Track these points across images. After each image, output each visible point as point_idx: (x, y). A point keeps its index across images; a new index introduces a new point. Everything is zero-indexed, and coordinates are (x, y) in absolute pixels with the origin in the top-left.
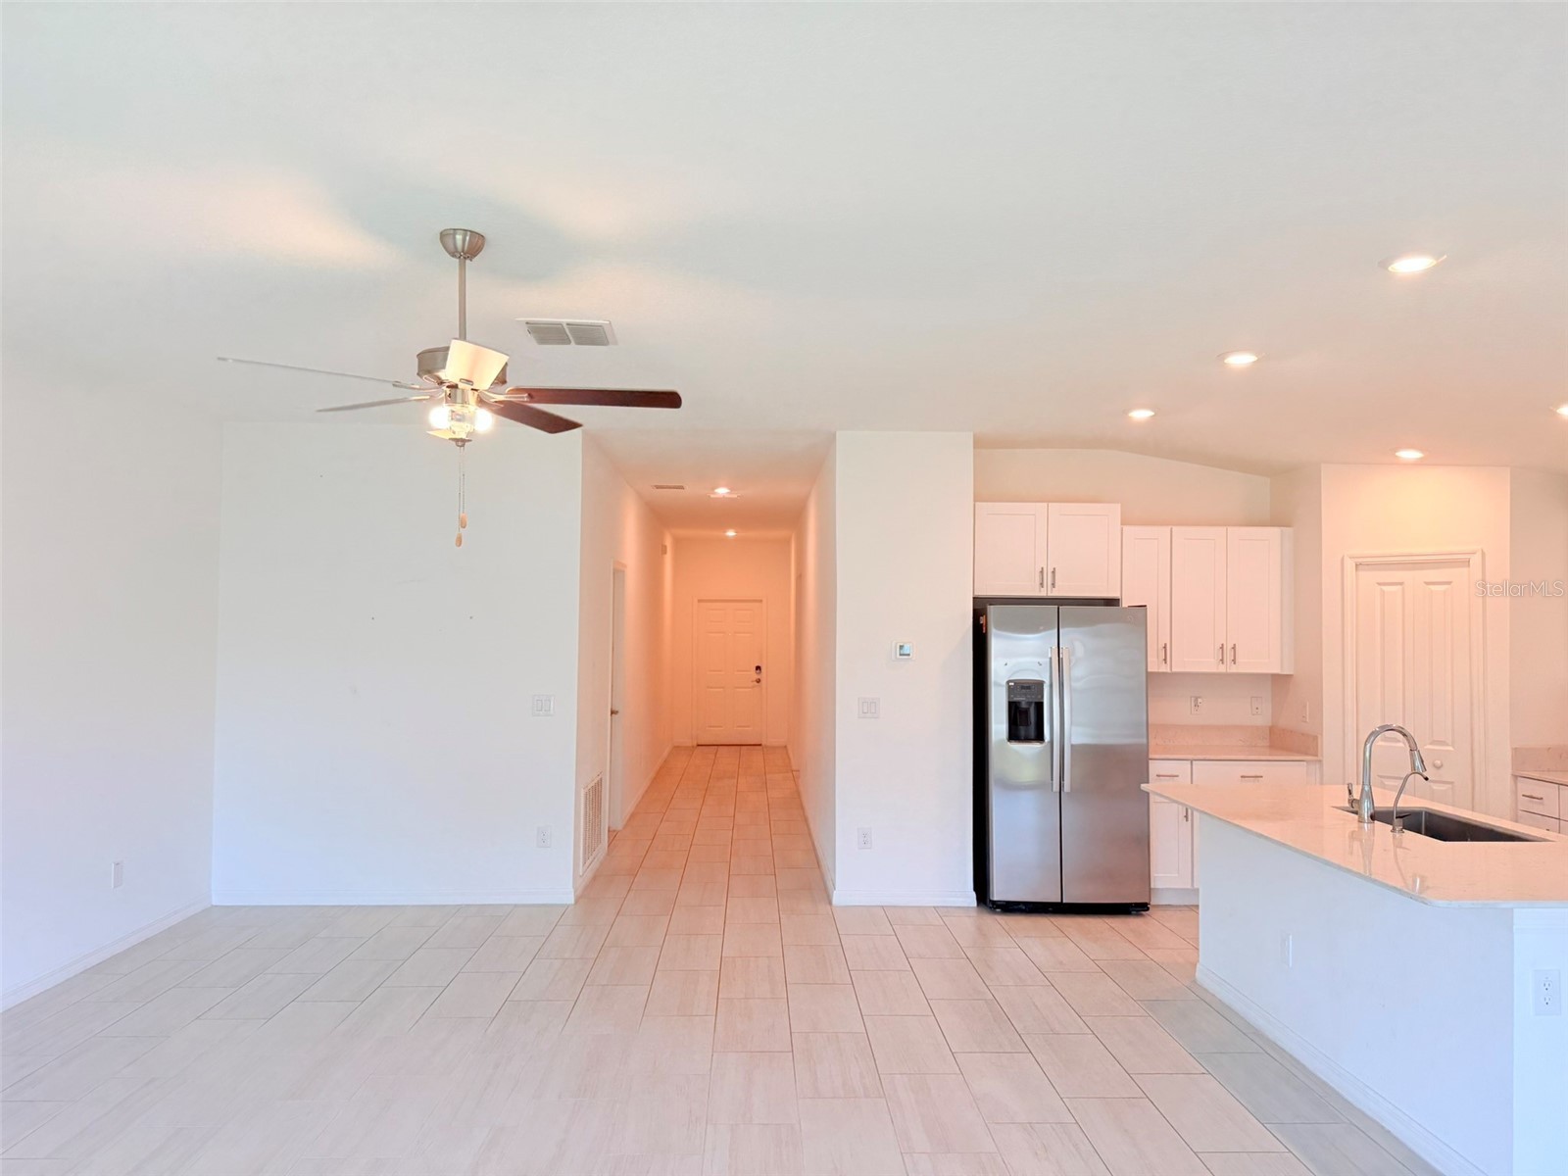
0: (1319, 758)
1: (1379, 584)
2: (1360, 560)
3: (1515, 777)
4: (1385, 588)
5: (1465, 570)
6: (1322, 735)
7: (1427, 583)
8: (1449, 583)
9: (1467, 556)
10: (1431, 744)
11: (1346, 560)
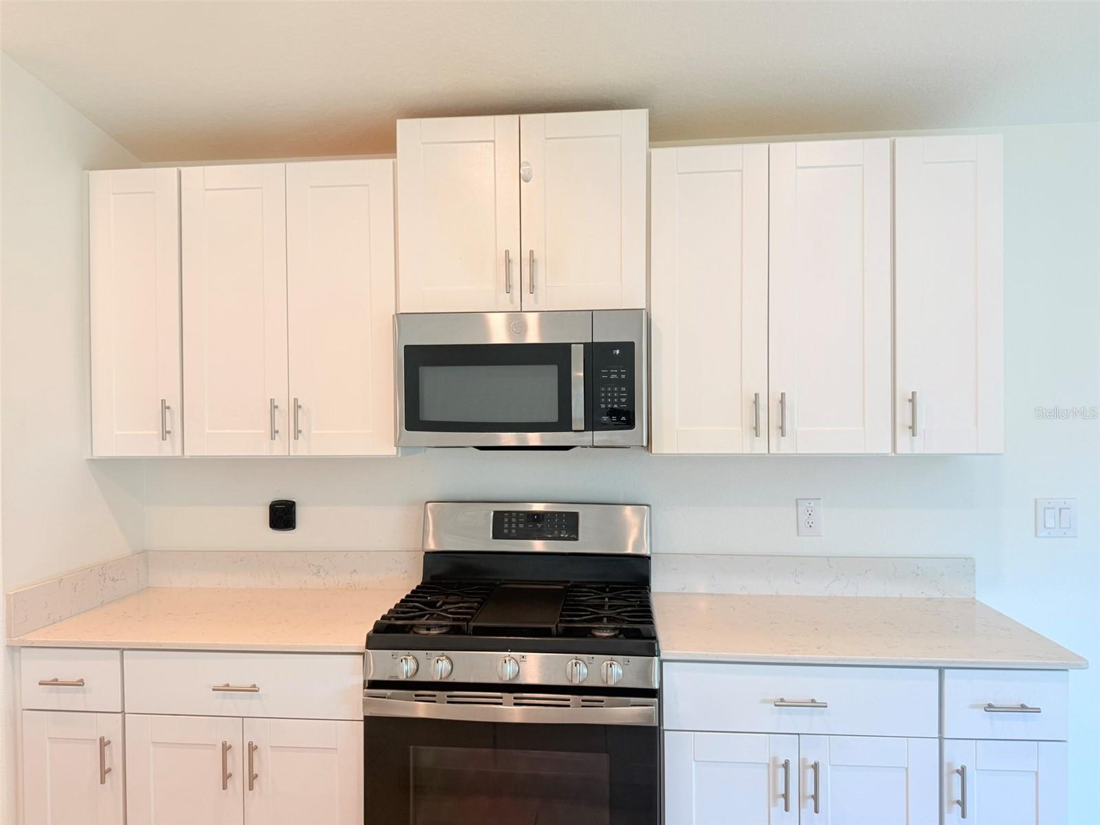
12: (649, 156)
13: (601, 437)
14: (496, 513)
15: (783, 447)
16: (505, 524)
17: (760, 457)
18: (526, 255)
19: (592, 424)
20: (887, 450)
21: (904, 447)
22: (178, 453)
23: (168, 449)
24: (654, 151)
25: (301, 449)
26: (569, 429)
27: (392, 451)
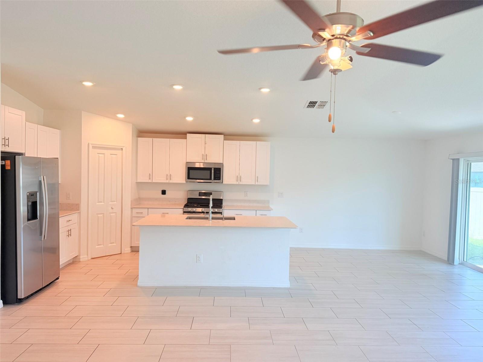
0: (80, 211)
1: (98, 153)
2: (93, 145)
3: (132, 208)
4: (99, 155)
5: (121, 151)
6: (81, 203)
7: (111, 154)
8: (116, 155)
9: (122, 148)
10: (111, 202)
11: (90, 144)
12: (223, 142)
13: (216, 181)
14: (199, 192)
15: (241, 183)
16: (201, 194)
17: (238, 184)
18: (206, 154)
19: (214, 179)
20: (254, 184)
21: (257, 184)
22: (151, 182)
23: (150, 181)
24: (224, 141)
25: (171, 182)
26: (211, 180)
27: (185, 182)
